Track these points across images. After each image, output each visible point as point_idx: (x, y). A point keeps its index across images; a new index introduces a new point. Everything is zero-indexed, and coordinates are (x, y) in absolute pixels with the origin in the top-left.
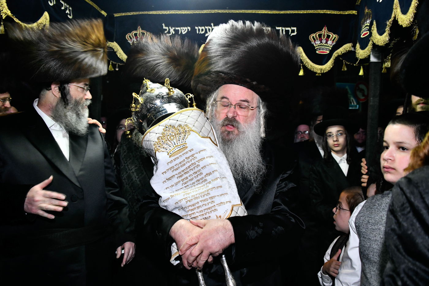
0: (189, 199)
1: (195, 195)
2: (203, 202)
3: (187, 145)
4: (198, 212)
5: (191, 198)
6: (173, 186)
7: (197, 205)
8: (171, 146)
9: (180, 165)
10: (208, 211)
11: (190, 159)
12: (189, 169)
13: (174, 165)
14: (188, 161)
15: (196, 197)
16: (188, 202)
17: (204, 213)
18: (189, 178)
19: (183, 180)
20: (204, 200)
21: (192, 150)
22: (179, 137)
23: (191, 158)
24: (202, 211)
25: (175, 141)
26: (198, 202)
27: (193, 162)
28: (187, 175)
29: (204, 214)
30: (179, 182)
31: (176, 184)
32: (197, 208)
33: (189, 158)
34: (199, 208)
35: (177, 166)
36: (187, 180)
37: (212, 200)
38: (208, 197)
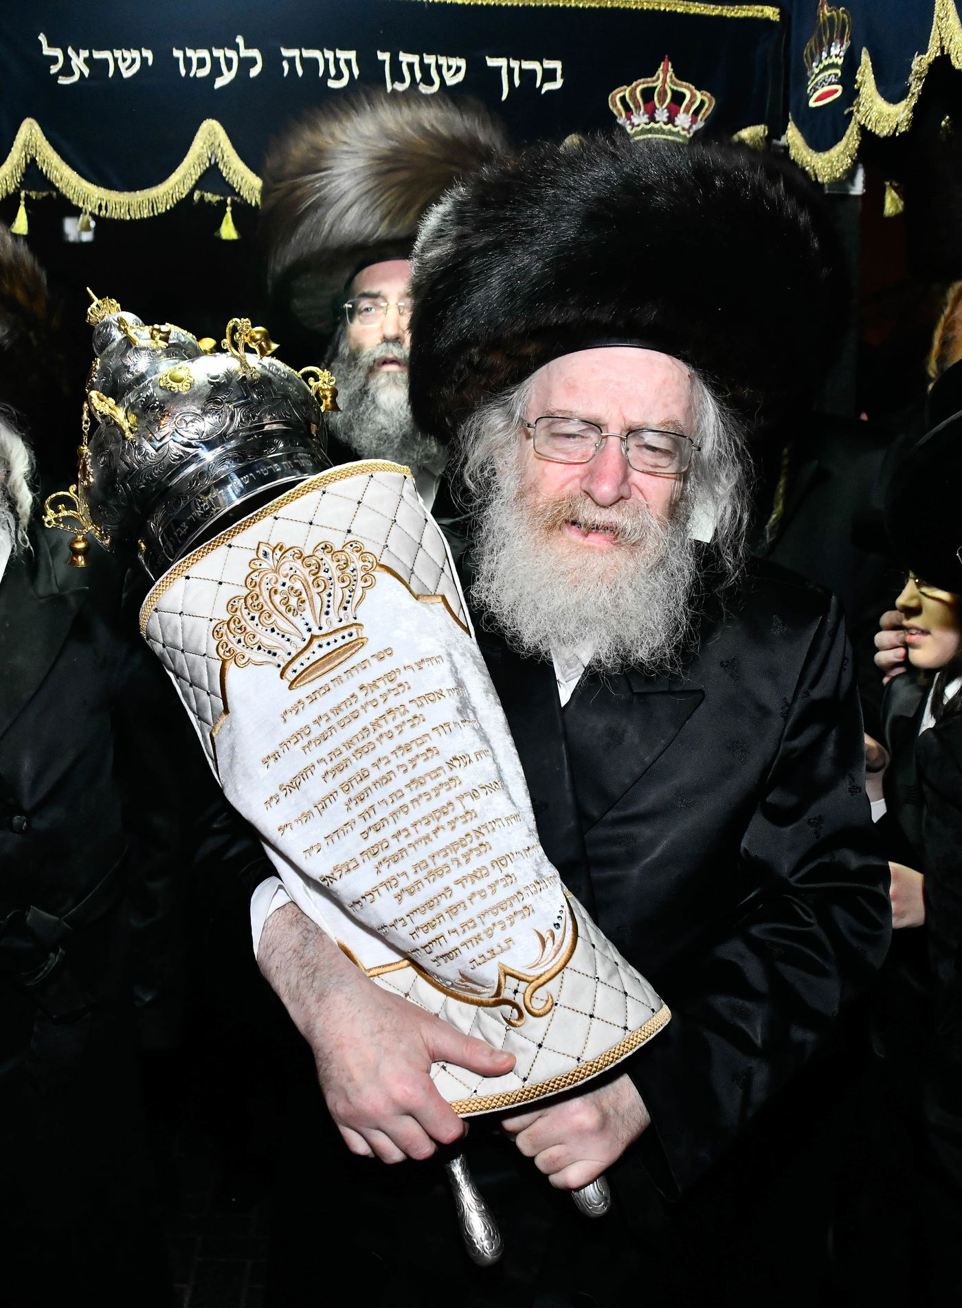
0: (404, 883)
1: (429, 861)
2: (468, 884)
3: (364, 633)
4: (455, 931)
5: (413, 878)
6: (307, 816)
7: (446, 903)
8: (293, 638)
9: (334, 720)
10: (496, 919)
11: (376, 694)
12: (377, 735)
13: (309, 722)
14: (370, 697)
15: (432, 867)
16: (406, 896)
17: (480, 929)
18: (375, 774)
19: (347, 786)
20: (474, 876)
21: (389, 652)
22: (324, 595)
23: (383, 687)
24: (472, 921)
25: (308, 614)
26: (447, 889)
27: (393, 702)
28: (366, 762)
29: (483, 936)
30: (332, 796)
31: (322, 805)
32: (446, 916)
33: (374, 685)
34: (455, 914)
35: (324, 725)
36: (367, 783)
37: (506, 870)
38: (485, 860)
